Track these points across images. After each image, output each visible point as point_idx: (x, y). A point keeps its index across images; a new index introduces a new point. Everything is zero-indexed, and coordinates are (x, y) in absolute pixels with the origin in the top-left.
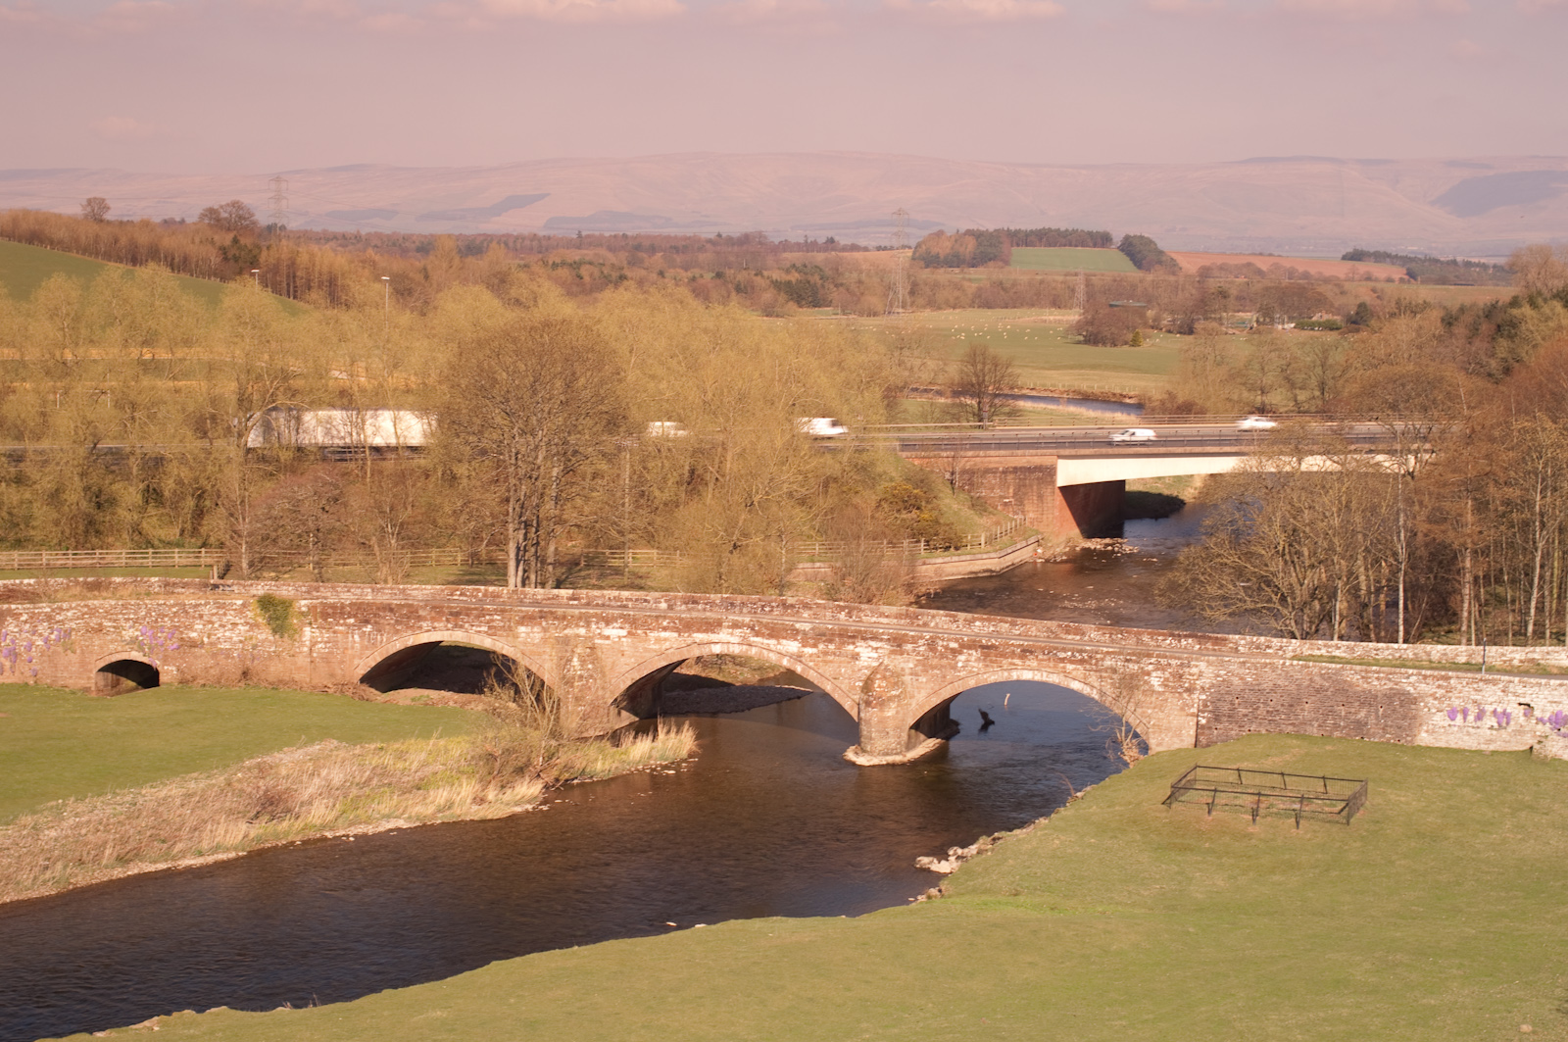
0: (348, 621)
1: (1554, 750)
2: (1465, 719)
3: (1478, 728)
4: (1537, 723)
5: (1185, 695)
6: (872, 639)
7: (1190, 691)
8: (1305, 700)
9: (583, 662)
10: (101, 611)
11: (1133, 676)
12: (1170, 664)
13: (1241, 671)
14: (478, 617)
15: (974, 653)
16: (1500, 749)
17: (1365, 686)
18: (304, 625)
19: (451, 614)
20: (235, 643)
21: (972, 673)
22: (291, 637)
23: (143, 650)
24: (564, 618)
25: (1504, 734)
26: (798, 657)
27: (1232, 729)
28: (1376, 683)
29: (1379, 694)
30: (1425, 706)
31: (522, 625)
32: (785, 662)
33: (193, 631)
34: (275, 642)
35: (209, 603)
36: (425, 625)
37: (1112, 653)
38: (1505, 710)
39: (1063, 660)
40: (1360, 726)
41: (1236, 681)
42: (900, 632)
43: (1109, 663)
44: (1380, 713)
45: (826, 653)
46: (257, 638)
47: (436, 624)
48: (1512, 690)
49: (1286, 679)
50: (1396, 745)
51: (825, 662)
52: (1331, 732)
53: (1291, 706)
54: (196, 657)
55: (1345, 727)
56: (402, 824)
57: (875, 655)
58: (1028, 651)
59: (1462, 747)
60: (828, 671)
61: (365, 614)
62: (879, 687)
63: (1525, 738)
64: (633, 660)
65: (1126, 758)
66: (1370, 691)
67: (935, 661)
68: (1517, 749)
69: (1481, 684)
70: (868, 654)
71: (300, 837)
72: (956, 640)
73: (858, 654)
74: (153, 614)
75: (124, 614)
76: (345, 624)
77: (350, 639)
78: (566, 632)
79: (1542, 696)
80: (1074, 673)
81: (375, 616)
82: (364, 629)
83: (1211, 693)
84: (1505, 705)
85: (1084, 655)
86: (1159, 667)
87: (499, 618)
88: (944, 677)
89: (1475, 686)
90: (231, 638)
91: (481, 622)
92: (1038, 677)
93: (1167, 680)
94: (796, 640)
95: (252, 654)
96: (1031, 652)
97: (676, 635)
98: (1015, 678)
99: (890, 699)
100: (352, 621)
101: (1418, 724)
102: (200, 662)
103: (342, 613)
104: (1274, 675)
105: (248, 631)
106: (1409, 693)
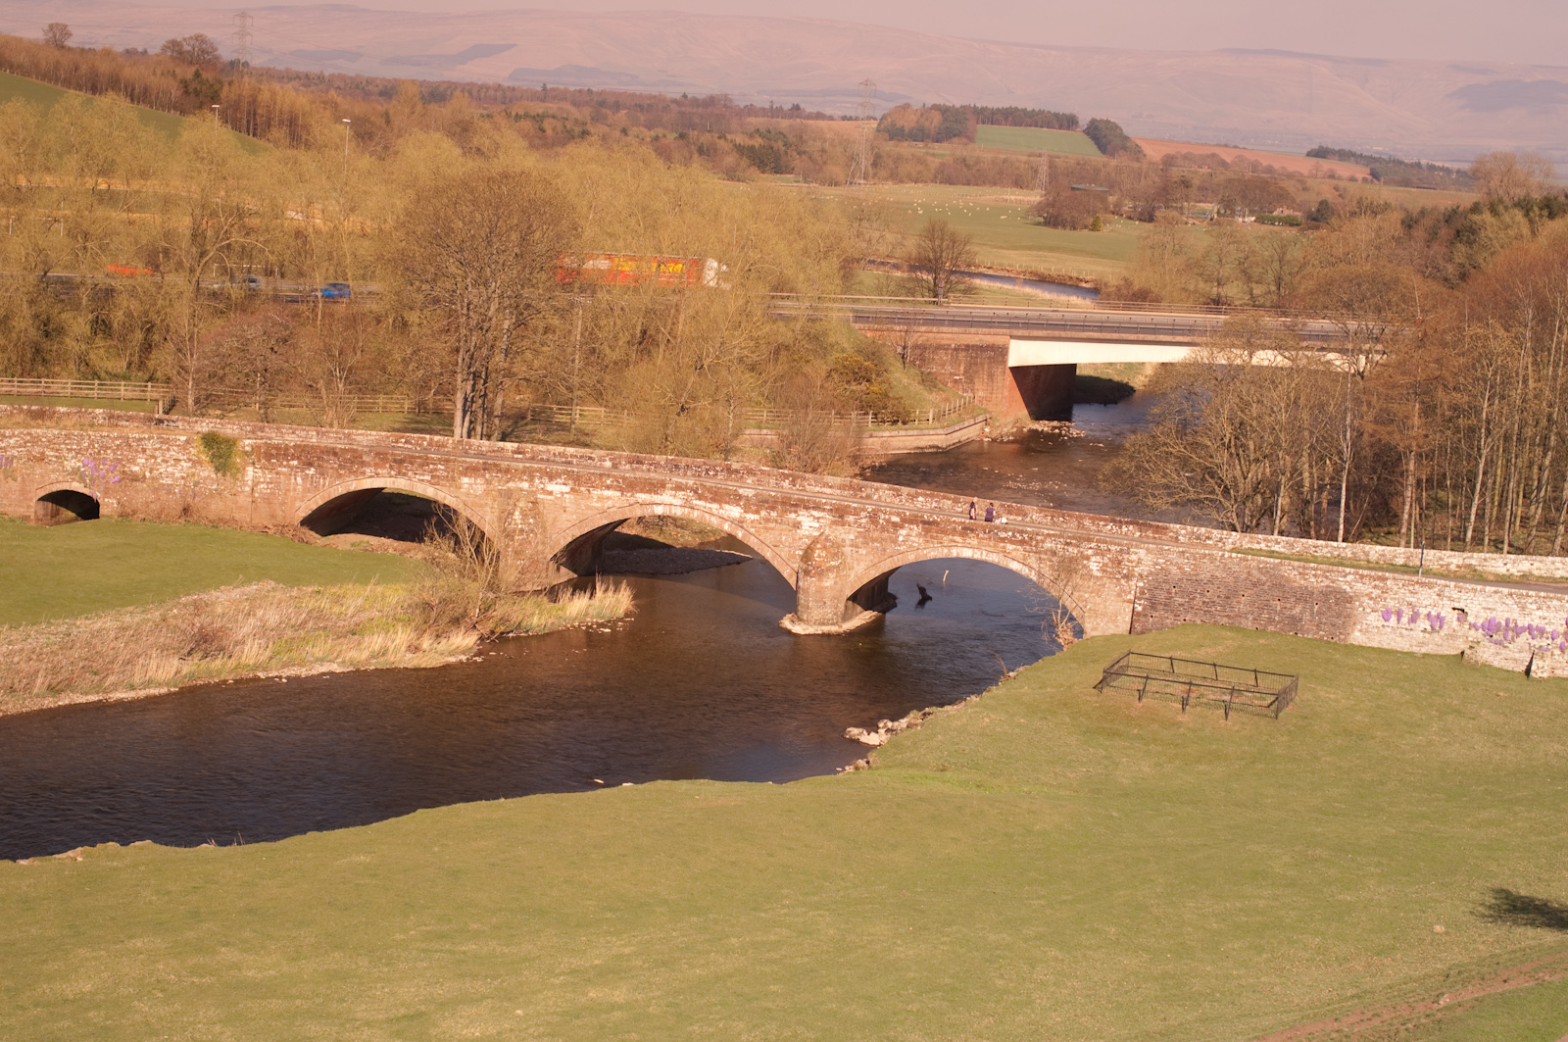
0: (291, 462)
1: (1485, 656)
2: (1399, 620)
3: (1411, 630)
4: (1470, 629)
5: (1123, 581)
6: (814, 508)
7: (1127, 577)
8: (1242, 593)
9: (524, 516)
10: (44, 440)
11: (1072, 560)
12: (1109, 550)
13: (1180, 561)
14: (422, 465)
15: (916, 528)
16: (1432, 652)
17: (1302, 582)
18: (247, 464)
19: (395, 461)
20: (177, 479)
21: (912, 548)
22: (234, 476)
23: (84, 482)
24: (507, 471)
25: (1436, 637)
26: (740, 523)
27: (1168, 618)
28: (1313, 580)
29: (1316, 591)
30: (1360, 606)
31: (466, 476)
32: (726, 527)
33: (135, 465)
34: (217, 480)
35: (153, 438)
36: (368, 471)
37: (1053, 535)
38: (1439, 615)
39: (1003, 540)
40: (1295, 621)
41: (1174, 570)
42: (842, 503)
43: (1049, 545)
44: (1315, 610)
45: (767, 520)
46: (199, 475)
47: (379, 471)
48: (1447, 594)
49: (1224, 570)
50: (1329, 642)
51: (766, 529)
52: (1266, 627)
53: (1228, 598)
54: (137, 491)
55: (1279, 622)
56: (336, 668)
57: (817, 525)
58: (969, 529)
59: (1394, 648)
60: (769, 538)
61: (308, 457)
62: (819, 556)
63: (1457, 643)
64: (574, 517)
65: (1061, 641)
66: (1306, 588)
67: (876, 534)
68: (1448, 653)
69: (1417, 587)
70: (809, 524)
71: (232, 676)
72: (898, 514)
73: (799, 523)
74: (96, 445)
75: (67, 444)
76: (288, 466)
77: (293, 481)
78: (511, 485)
79: (1476, 602)
80: (1014, 553)
81: (319, 458)
82: (307, 472)
83: (1149, 581)
84: (1439, 609)
85: (1025, 536)
86: (1098, 552)
87: (442, 467)
88: (885, 550)
89: (1411, 588)
90: (173, 474)
91: (425, 471)
92: (977, 555)
93: (1105, 565)
94: (738, 505)
95: (193, 491)
96: (972, 530)
97: (619, 494)
98: (955, 555)
99: (829, 569)
100: (295, 463)
101: (1352, 623)
102: (141, 496)
103: (286, 455)
104: (1212, 567)
105: (191, 468)
106: (1345, 592)
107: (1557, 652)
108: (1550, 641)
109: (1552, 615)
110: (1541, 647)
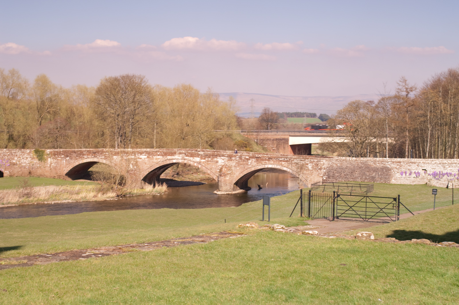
2: (406, 175)
3: (410, 177)
4: (428, 175)
5: (319, 171)
6: (222, 156)
8: (356, 171)
9: (133, 166)
11: (303, 165)
12: (314, 161)
13: (336, 162)
14: (101, 153)
15: (254, 160)
16: (417, 184)
18: (48, 158)
19: (93, 153)
20: (27, 164)
21: (253, 165)
22: (44, 162)
24: (128, 153)
25: (418, 179)
26: (199, 163)
27: (333, 181)
28: (378, 165)
29: (379, 168)
30: (393, 171)
31: (115, 155)
32: (195, 164)
33: (14, 160)
34: (39, 163)
35: (19, 152)
36: (85, 157)
37: (296, 158)
38: (418, 172)
39: (281, 161)
40: (373, 178)
41: (335, 165)
42: (231, 154)
43: (295, 161)
44: (379, 174)
45: (208, 161)
46: (34, 162)
47: (89, 156)
48: (420, 165)
49: (350, 164)
50: (385, 184)
51: (208, 164)
52: (364, 180)
53: (352, 173)
54: (15, 168)
55: (368, 179)
57: (223, 161)
59: (405, 184)
60: (209, 167)
61: (67, 154)
62: (224, 170)
63: (425, 180)
64: (149, 165)
66: (376, 167)
67: (242, 163)
68: (422, 184)
69: (411, 164)
70: (221, 161)
72: (248, 156)
73: (218, 161)
74: (2, 155)
76: (61, 157)
77: (62, 162)
78: (128, 157)
79: (429, 167)
80: (285, 165)
81: (70, 154)
82: (67, 159)
83: (327, 170)
84: (418, 170)
85: (288, 159)
86: (311, 162)
87: (108, 153)
88: (244, 167)
89: (409, 164)
90: (26, 162)
91: (102, 155)
93: (313, 166)
94: (199, 157)
95: (32, 167)
96: (271, 159)
97: (162, 157)
98: (266, 167)
99: (228, 174)
100: (63, 156)
101: (391, 177)
102: (16, 170)
103: (60, 154)
104: (346, 164)
105: (31, 160)
106: (388, 167)
107: (456, 180)
108: (453, 177)
109: (454, 169)
110: (451, 179)
